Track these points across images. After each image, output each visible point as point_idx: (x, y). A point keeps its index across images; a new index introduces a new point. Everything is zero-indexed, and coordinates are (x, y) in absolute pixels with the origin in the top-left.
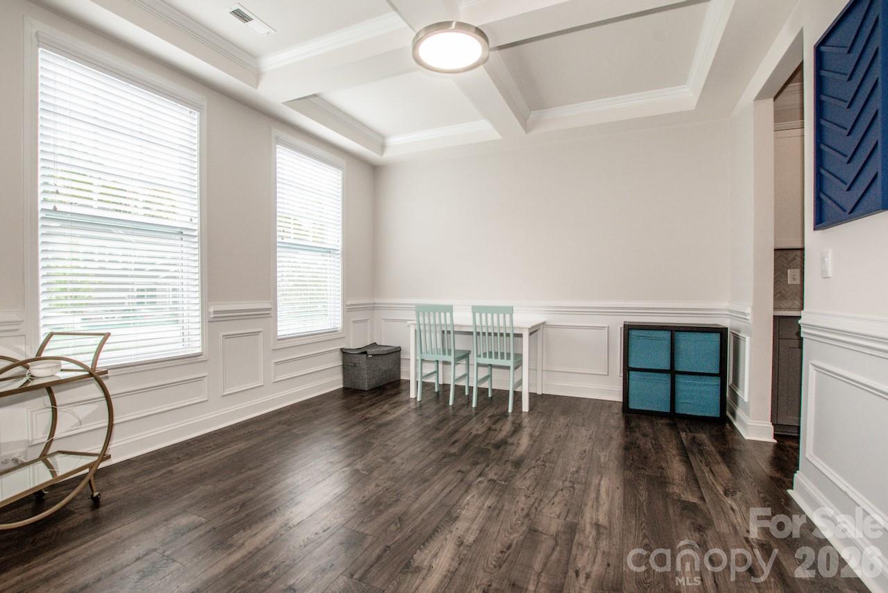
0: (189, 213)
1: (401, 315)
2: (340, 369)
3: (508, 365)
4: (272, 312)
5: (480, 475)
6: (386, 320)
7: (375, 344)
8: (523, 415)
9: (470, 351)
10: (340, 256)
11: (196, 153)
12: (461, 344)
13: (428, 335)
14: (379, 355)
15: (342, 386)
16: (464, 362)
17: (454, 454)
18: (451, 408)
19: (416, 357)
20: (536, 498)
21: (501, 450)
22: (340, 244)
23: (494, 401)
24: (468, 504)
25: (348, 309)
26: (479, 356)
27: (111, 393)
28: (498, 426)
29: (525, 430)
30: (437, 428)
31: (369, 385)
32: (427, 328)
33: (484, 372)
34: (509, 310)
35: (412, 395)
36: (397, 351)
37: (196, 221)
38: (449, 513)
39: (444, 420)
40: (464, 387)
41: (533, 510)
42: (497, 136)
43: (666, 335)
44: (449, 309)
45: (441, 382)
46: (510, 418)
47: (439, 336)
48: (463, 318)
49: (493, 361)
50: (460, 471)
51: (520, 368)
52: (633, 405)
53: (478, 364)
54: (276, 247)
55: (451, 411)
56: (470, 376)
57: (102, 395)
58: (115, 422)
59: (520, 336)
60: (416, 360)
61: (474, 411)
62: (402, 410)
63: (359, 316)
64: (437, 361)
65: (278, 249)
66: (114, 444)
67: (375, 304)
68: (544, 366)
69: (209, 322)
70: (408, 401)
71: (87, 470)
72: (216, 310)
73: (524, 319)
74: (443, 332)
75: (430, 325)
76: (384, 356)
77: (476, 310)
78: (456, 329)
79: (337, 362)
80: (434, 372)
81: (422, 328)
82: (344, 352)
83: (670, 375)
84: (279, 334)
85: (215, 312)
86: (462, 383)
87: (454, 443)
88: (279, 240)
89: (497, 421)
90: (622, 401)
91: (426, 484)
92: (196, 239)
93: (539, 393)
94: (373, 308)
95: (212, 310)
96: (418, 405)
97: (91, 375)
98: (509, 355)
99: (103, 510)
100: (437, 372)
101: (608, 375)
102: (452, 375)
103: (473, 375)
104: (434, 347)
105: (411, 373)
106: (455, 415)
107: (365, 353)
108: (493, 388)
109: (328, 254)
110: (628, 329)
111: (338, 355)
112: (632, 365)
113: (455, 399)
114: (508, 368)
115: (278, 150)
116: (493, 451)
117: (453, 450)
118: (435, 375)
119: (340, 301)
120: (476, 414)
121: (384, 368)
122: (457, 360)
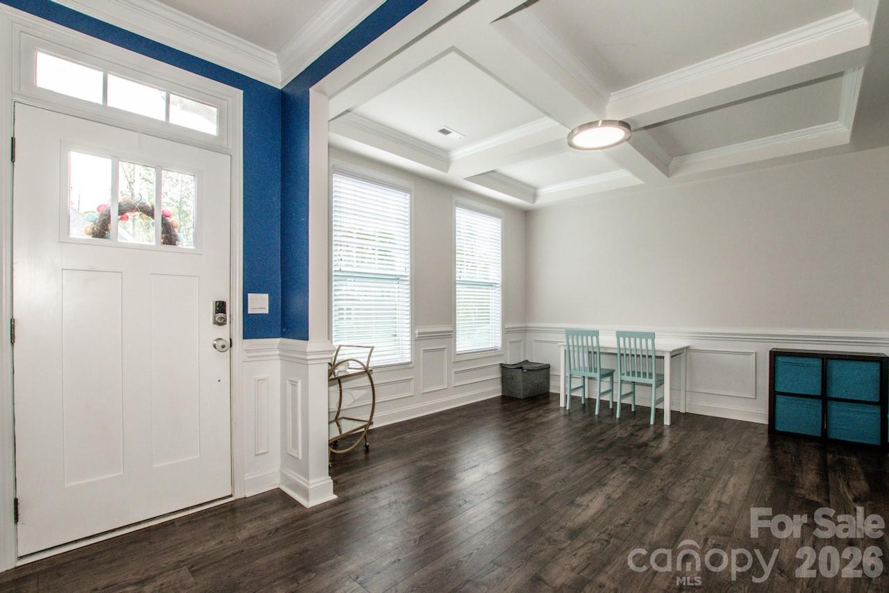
0: (403, 265)
1: (550, 337)
2: (499, 381)
3: (650, 383)
4: (453, 333)
5: (624, 463)
6: (536, 341)
7: (527, 362)
8: (665, 427)
9: (614, 371)
10: (500, 288)
11: (408, 223)
12: (606, 364)
13: (576, 354)
14: (532, 370)
15: (501, 394)
16: (608, 379)
17: (602, 448)
18: (596, 417)
19: (565, 374)
20: (670, 482)
21: (642, 449)
22: (500, 279)
23: (636, 415)
24: (614, 478)
25: (506, 332)
26: (622, 374)
27: (374, 383)
28: (640, 433)
29: (666, 437)
30: (585, 429)
31: (524, 395)
32: (576, 349)
33: (627, 389)
34: (652, 336)
35: (562, 404)
36: (546, 368)
37: (408, 270)
38: (599, 481)
39: (591, 425)
40: (609, 402)
41: (667, 488)
42: (639, 181)
43: (817, 363)
44: (596, 333)
45: (586, 397)
46: (652, 429)
47: (586, 355)
48: (608, 341)
49: (636, 379)
50: (607, 459)
51: (662, 386)
52: (780, 427)
53: (622, 381)
54: (455, 284)
55: (596, 419)
56: (614, 393)
57: (370, 384)
58: (376, 402)
59: (663, 357)
60: (566, 377)
61: (617, 420)
62: (553, 416)
63: (514, 337)
64: (584, 377)
65: (457, 286)
66: (375, 415)
67: (526, 327)
68: (688, 386)
69: (416, 340)
70: (559, 409)
71: (363, 429)
72: (421, 331)
73: (666, 343)
74: (590, 352)
75: (578, 347)
76: (536, 372)
77: (620, 334)
78: (602, 351)
79: (496, 374)
80: (581, 387)
81: (571, 349)
82: (503, 367)
83: (821, 401)
84: (457, 350)
85: (419, 333)
86: (606, 398)
87: (602, 440)
88: (457, 279)
89: (640, 429)
90: (767, 423)
91: (580, 464)
92: (408, 283)
93: (682, 411)
94: (525, 330)
95: (417, 332)
96: (567, 413)
97: (366, 371)
98: (650, 375)
99: (371, 454)
100: (583, 387)
101: (756, 398)
102: (598, 391)
103: (617, 392)
104: (581, 365)
105: (561, 386)
106: (600, 423)
107: (521, 368)
108: (637, 404)
109: (491, 287)
110: (774, 355)
111: (498, 369)
112: (778, 389)
113: (600, 410)
114: (650, 385)
115: (457, 211)
116: (635, 450)
117: (600, 445)
118: (581, 390)
119: (500, 325)
120: (620, 423)
121: (536, 382)
122: (602, 376)
